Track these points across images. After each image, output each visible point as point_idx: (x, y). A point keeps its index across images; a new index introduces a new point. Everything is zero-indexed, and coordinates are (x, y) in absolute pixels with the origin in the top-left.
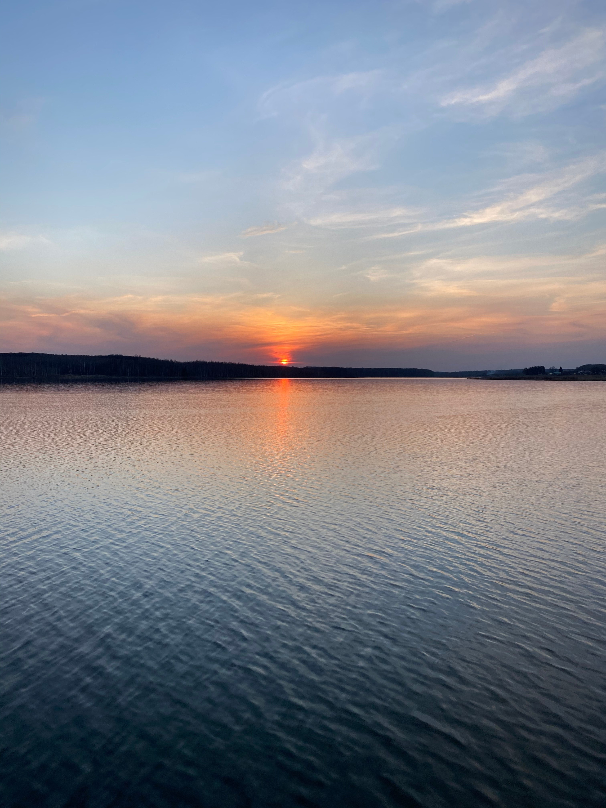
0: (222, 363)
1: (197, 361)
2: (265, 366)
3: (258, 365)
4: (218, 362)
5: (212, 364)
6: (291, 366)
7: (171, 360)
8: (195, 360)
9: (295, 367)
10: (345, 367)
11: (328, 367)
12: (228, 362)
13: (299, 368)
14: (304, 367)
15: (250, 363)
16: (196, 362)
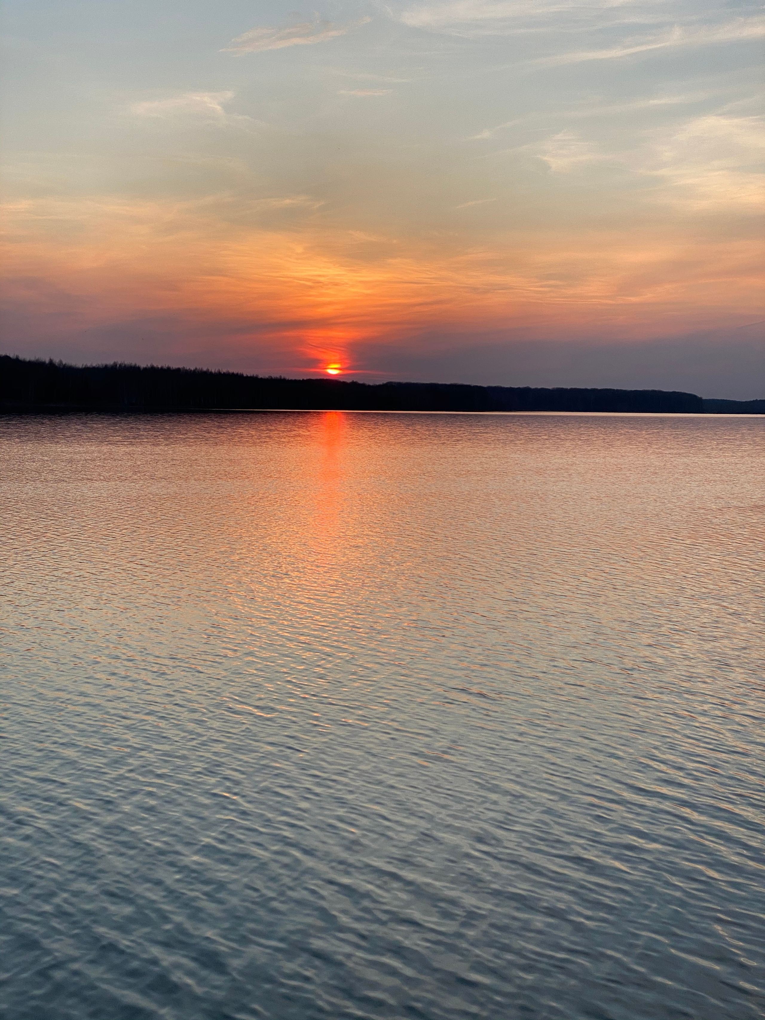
0: (179, 370)
1: (115, 365)
2: (284, 380)
3: (267, 376)
4: (169, 368)
5: (152, 371)
6: (349, 381)
7: (51, 362)
8: (110, 362)
9: (361, 382)
10: (485, 385)
11: (442, 385)
12: (192, 369)
13: (369, 386)
14: (381, 383)
15: (247, 372)
16: (114, 367)
